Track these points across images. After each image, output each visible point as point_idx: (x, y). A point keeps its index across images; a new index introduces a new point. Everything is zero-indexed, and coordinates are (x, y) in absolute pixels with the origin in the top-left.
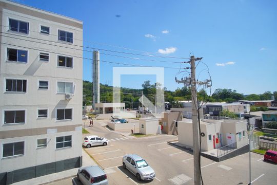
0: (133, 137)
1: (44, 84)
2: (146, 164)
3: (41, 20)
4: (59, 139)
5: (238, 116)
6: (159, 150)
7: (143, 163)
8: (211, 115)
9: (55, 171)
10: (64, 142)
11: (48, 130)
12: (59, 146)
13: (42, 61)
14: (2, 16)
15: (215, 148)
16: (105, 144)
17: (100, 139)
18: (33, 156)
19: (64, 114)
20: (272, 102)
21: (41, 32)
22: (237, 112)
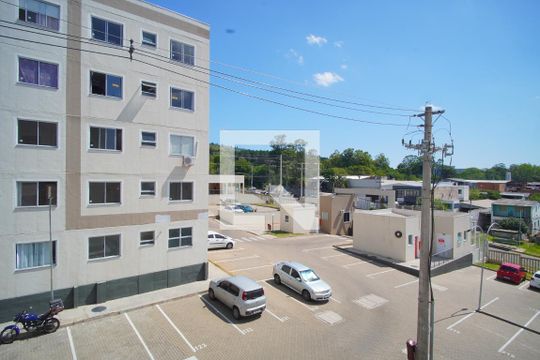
0: (272, 237)
1: (149, 138)
2: (315, 277)
3: (143, 20)
4: (173, 233)
5: (449, 206)
6: (324, 258)
7: (312, 275)
8: (401, 204)
9: (168, 286)
10: (181, 237)
11: (157, 217)
12: (173, 244)
13: (145, 97)
14: (80, 13)
15: (416, 257)
16: (229, 246)
17: (221, 237)
18: (135, 260)
19: (181, 191)
20: (508, 184)
21: (144, 43)
22: (446, 199)
